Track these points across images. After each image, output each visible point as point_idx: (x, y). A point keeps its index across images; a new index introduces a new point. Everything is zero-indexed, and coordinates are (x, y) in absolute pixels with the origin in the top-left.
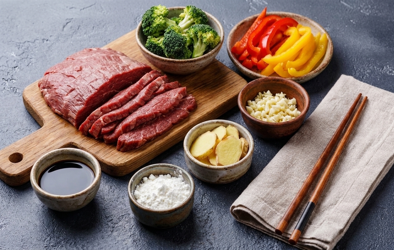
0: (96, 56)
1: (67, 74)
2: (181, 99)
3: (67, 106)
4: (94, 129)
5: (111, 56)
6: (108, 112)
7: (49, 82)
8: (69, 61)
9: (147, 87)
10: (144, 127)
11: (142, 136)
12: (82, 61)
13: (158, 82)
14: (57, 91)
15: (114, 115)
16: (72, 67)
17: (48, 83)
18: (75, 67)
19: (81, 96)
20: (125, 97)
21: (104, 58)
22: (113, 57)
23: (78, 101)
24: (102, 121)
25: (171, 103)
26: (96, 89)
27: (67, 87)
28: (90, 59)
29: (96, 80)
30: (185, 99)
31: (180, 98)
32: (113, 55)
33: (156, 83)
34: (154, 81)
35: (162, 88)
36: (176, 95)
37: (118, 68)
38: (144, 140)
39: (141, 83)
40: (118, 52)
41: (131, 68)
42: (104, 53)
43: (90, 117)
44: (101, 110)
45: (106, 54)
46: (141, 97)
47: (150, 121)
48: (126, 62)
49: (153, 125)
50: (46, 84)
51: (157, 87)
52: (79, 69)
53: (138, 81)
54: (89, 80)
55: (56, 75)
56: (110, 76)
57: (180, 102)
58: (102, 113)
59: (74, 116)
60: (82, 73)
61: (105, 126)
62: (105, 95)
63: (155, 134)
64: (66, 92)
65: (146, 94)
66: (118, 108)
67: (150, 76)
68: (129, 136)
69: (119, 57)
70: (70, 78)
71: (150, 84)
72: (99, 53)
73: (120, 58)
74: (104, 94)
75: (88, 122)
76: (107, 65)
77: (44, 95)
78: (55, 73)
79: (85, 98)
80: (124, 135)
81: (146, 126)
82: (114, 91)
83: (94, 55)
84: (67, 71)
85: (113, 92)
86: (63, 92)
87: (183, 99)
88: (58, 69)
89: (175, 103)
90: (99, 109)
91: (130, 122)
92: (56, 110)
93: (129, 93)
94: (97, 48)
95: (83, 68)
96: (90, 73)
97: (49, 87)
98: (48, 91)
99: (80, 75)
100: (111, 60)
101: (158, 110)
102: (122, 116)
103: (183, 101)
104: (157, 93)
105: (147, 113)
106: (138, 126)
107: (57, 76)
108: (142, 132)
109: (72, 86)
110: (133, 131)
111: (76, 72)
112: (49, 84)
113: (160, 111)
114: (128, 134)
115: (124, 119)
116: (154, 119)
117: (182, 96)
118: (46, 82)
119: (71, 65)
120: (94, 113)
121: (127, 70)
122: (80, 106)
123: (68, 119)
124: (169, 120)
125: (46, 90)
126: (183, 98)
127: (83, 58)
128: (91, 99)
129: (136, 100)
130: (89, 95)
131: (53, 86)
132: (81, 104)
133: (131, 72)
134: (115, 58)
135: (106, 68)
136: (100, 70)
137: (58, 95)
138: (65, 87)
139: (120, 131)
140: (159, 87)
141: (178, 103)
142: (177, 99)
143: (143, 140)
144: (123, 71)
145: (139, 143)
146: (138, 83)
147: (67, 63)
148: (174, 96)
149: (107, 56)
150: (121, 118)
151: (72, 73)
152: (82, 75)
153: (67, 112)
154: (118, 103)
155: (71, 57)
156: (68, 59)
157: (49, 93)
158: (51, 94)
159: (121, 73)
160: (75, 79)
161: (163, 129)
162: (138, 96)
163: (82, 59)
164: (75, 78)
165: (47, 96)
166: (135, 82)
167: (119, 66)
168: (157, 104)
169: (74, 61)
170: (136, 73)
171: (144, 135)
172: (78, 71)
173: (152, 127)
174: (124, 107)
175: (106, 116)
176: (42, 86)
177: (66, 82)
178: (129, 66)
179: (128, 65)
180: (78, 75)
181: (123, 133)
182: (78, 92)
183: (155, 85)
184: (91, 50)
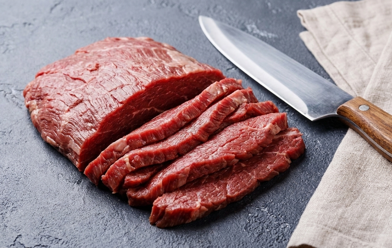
0: (126, 48)
1: (72, 75)
2: (277, 135)
3: (67, 131)
4: (112, 174)
5: (153, 49)
6: (140, 147)
7: (40, 88)
8: (79, 55)
9: (215, 107)
10: (205, 183)
11: (200, 200)
12: (101, 55)
13: (235, 99)
14: (52, 104)
15: (150, 154)
16: (82, 64)
17: (38, 90)
18: (87, 65)
19: (92, 113)
20: (173, 122)
21: (139, 51)
22: (156, 51)
23: (87, 121)
24: (128, 163)
25: (257, 141)
26: (121, 103)
27: (71, 96)
28: (114, 52)
29: (122, 87)
30: (283, 135)
31: (274, 131)
32: (155, 48)
33: (232, 100)
34: (228, 96)
35: (241, 112)
36: (268, 127)
37: (163, 69)
38: (204, 207)
39: (204, 99)
40: (165, 45)
41: (187, 71)
42: (141, 44)
43: (105, 152)
44: (128, 143)
45: (144, 46)
46: (202, 125)
47: (216, 172)
48: (179, 61)
49: (222, 182)
50: (35, 92)
51: (232, 109)
52: (93, 67)
53: (198, 95)
54: (109, 86)
55: (54, 76)
56: (147, 81)
57: (273, 140)
58: (128, 146)
59: (78, 149)
60: (98, 75)
61: (133, 173)
62: (136, 115)
63: (224, 198)
64: (67, 106)
65: (212, 119)
66: (158, 142)
67: (222, 88)
68: (176, 199)
69: (165, 52)
70: (77, 81)
71: (220, 103)
72: (130, 44)
73: (168, 53)
74: (134, 113)
75: (103, 162)
76: (144, 63)
77: (31, 112)
78: (52, 73)
79: (100, 117)
80: (165, 196)
81: (209, 182)
82: (152, 109)
83: (122, 46)
84: (72, 71)
85: (150, 110)
86: (62, 106)
87: (280, 136)
88: (59, 67)
89: (264, 142)
90: (124, 139)
91: (178, 173)
92: (48, 138)
93: (180, 116)
94: (130, 37)
95: (101, 66)
96: (112, 74)
97: (40, 98)
98: (38, 105)
99: (94, 77)
100: (152, 56)
101: (233, 153)
102: (166, 157)
103: (281, 139)
104: (232, 120)
105: (210, 158)
106: (194, 181)
107: (54, 78)
108: (199, 194)
109: (79, 96)
110: (184, 189)
111: (89, 72)
112: (41, 91)
113: (235, 154)
114: (173, 195)
115: (168, 163)
116: (223, 169)
117: (279, 129)
118: (36, 89)
119: (80, 60)
120: (114, 145)
121: (179, 74)
122: (91, 132)
123: (68, 155)
124: (253, 174)
125: (34, 102)
126: (281, 132)
127: (103, 50)
128: (110, 119)
129: (193, 130)
130: (108, 112)
131: (47, 95)
132: (92, 127)
133: (186, 78)
134: (159, 53)
135: (141, 68)
136: (130, 71)
137: (52, 112)
138: (66, 97)
139: (158, 188)
140: (237, 109)
141: (270, 141)
142: (269, 133)
143: (200, 207)
144: (172, 75)
145: (193, 215)
146: (197, 98)
147: (74, 59)
148: (264, 127)
149: (144, 49)
150: (163, 161)
151: (80, 74)
152: (97, 77)
153: (66, 142)
154: (160, 131)
155: (82, 49)
156: (77, 52)
157: (39, 108)
158: (41, 109)
159: (167, 77)
160: (85, 84)
161: (240, 190)
162: (198, 122)
163: (101, 51)
164: (85, 82)
165: (35, 112)
166: (193, 97)
167: (166, 67)
168: (230, 141)
169: (88, 55)
170: (194, 80)
171: (203, 200)
172: (91, 71)
173: (219, 186)
174: (169, 140)
175: (136, 154)
176: (29, 95)
177: (68, 88)
178: (183, 68)
179: (181, 65)
180: (92, 77)
181: (165, 193)
182: (89, 106)
183: (228, 103)
184: (118, 39)
